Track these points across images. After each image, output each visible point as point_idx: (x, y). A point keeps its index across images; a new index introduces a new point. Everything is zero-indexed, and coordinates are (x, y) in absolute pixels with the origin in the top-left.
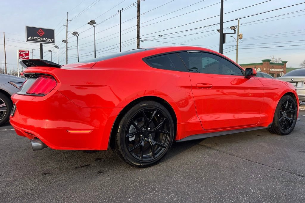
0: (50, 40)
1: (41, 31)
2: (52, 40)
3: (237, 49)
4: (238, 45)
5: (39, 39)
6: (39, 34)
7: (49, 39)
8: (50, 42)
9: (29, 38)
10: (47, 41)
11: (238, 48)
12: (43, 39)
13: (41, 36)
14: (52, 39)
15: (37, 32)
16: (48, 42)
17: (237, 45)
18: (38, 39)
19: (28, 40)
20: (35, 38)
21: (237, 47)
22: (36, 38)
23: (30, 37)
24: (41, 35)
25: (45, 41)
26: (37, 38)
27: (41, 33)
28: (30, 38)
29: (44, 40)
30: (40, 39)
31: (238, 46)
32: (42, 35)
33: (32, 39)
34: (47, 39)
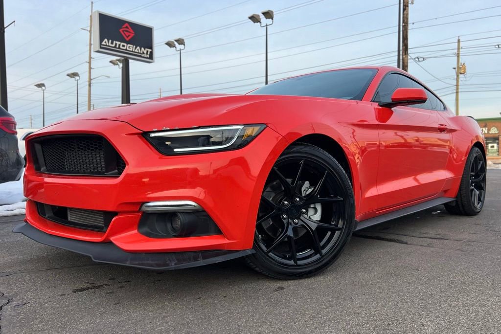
0: (145, 52)
1: (127, 27)
2: (147, 51)
3: (457, 92)
4: (459, 84)
5: (123, 46)
6: (124, 35)
7: (143, 49)
8: (145, 56)
9: (103, 43)
10: (139, 53)
11: (460, 90)
12: (130, 47)
13: (127, 39)
14: (149, 50)
15: (121, 30)
16: (140, 56)
17: (457, 85)
18: (121, 47)
19: (101, 48)
20: (116, 44)
21: (457, 89)
22: (118, 43)
23: (106, 40)
24: (127, 37)
25: (134, 52)
26: (119, 45)
27: (127, 34)
28: (105, 42)
29: (132, 51)
30: (125, 48)
31: (460, 87)
32: (129, 38)
33: (110, 45)
34: (138, 48)
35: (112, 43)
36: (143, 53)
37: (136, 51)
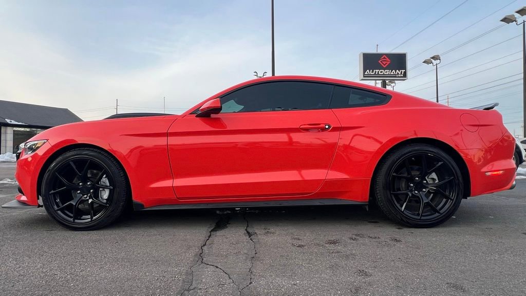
0: (400, 73)
1: (384, 58)
2: (402, 72)
5: (381, 72)
6: (382, 64)
7: (397, 71)
8: (400, 76)
9: (366, 73)
10: (394, 74)
12: (387, 72)
13: (385, 67)
14: (403, 71)
15: (379, 62)
16: (396, 77)
20: (376, 72)
22: (377, 71)
23: (368, 71)
24: (385, 65)
26: (378, 72)
27: (384, 63)
29: (389, 74)
30: (383, 73)
32: (387, 64)
33: (371, 73)
34: (394, 71)
35: (373, 72)
36: (398, 74)
37: (392, 73)
